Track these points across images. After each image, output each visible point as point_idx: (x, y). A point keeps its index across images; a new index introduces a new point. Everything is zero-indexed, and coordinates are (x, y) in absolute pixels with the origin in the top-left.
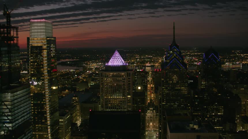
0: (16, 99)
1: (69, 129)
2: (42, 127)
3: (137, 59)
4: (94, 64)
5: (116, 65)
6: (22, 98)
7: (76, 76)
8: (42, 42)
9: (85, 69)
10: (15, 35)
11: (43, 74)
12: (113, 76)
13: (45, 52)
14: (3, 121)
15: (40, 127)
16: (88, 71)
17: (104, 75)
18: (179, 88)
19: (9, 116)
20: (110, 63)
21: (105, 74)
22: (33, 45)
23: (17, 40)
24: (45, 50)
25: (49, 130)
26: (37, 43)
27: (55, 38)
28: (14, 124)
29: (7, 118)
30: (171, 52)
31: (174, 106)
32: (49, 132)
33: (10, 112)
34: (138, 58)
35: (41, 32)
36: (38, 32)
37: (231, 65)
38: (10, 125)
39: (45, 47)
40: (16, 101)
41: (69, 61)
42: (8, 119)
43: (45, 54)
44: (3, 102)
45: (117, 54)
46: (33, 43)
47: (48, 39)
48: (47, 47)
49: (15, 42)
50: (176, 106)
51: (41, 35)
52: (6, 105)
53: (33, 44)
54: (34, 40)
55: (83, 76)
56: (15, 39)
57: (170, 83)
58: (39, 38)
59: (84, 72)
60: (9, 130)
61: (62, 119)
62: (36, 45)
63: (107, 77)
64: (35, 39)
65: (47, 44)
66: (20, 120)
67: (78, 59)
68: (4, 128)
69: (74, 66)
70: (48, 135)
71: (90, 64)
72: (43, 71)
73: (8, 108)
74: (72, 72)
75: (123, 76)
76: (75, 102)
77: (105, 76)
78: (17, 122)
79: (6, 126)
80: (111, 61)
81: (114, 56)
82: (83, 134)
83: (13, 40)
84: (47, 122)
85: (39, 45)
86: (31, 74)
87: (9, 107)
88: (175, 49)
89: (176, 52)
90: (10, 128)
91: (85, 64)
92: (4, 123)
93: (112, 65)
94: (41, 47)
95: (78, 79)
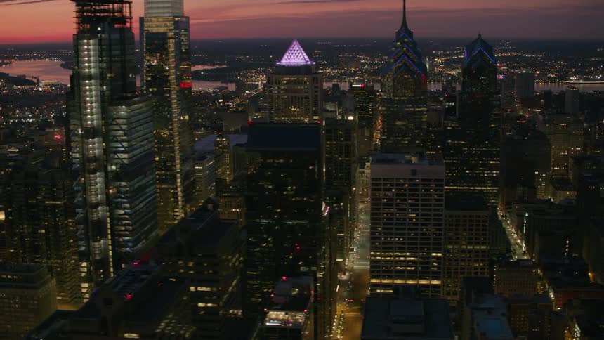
0: (133, 116)
1: (212, 187)
2: (166, 175)
3: (363, 65)
4: (263, 76)
5: (294, 64)
6: (141, 116)
7: (221, 101)
8: (167, 26)
9: (241, 87)
10: (128, 15)
11: (169, 81)
12: (289, 82)
13: (172, 43)
14: (114, 149)
15: (163, 175)
16: (247, 92)
17: (274, 81)
18: (412, 109)
19: (124, 141)
20: (284, 62)
21: (275, 79)
22: (151, 31)
23: (131, 23)
24: (171, 40)
25: (179, 180)
26: (157, 26)
27: (188, 18)
28: (131, 154)
29: (120, 145)
30: (398, 43)
31: (403, 142)
32: (179, 184)
33: (125, 135)
34: (367, 63)
35: (164, 8)
36: (158, 8)
37: (581, 82)
38: (126, 156)
39: (171, 34)
40: (133, 119)
41: (204, 70)
42: (123, 147)
43: (171, 46)
44: (115, 119)
45: (296, 46)
46: (149, 27)
47: (176, 19)
48: (176, 34)
49: (128, 25)
50: (406, 142)
51: (164, 13)
52: (118, 124)
53: (149, 29)
54: (151, 21)
55: (237, 101)
56: (128, 20)
57: (395, 100)
58: (161, 19)
59: (238, 93)
60: (123, 165)
61: (199, 165)
62: (155, 30)
63: (279, 83)
64: (154, 19)
65: (175, 29)
66: (138, 151)
67: (224, 64)
68: (116, 161)
69: (216, 80)
70: (176, 189)
71: (251, 77)
72: (168, 76)
73: (122, 130)
74: (211, 93)
75: (305, 82)
76: (220, 148)
77: (276, 83)
78: (135, 152)
79: (119, 158)
80: (285, 57)
81: (291, 49)
82: (237, 195)
83: (125, 23)
84: (175, 166)
85: (162, 30)
86: (147, 81)
87: (124, 127)
88: (407, 38)
89: (406, 43)
90: (125, 161)
91: (240, 76)
92: (116, 153)
93: (288, 63)
94: (165, 34)
95: (225, 107)
